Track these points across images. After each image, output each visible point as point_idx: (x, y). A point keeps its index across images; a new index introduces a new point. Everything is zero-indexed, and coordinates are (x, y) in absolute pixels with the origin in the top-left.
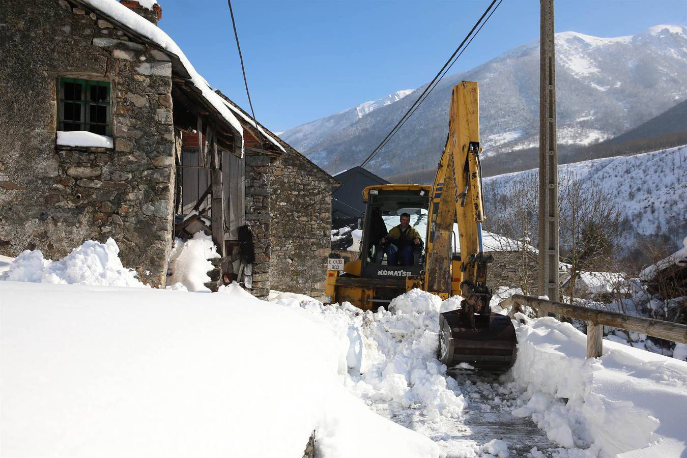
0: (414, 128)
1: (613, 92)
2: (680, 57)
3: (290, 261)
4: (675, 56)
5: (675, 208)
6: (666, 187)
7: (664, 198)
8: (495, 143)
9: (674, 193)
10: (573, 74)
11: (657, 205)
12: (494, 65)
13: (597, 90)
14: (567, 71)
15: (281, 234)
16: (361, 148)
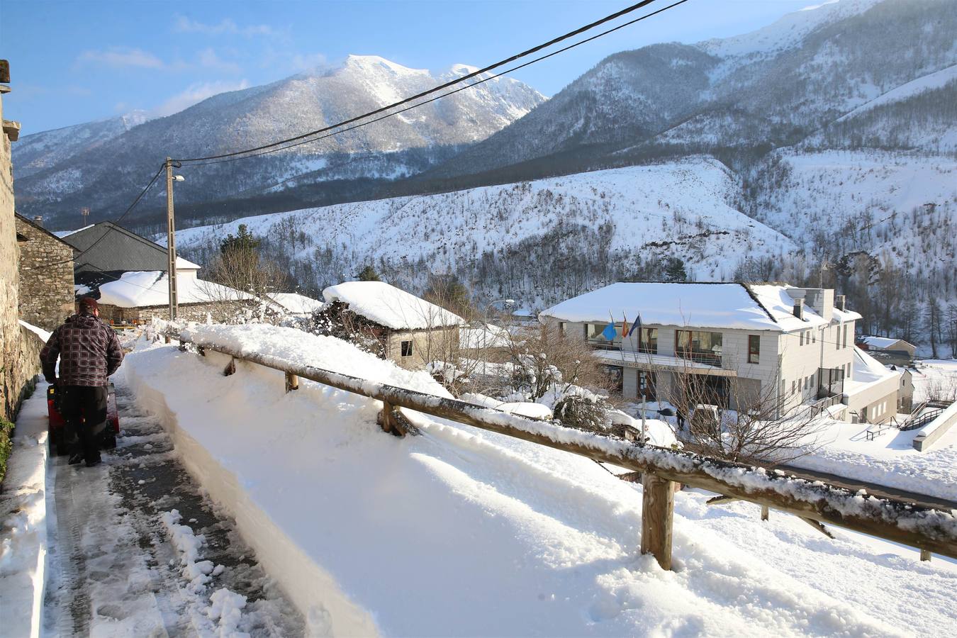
0: (200, 149)
1: (418, 125)
2: (478, 99)
3: (38, 315)
4: (474, 97)
5: (463, 249)
6: (457, 228)
7: (454, 239)
8: (297, 172)
9: (463, 235)
10: (379, 102)
11: (448, 246)
12: (295, 82)
13: (403, 122)
14: (373, 98)
15: (27, 293)
16: (129, 169)
